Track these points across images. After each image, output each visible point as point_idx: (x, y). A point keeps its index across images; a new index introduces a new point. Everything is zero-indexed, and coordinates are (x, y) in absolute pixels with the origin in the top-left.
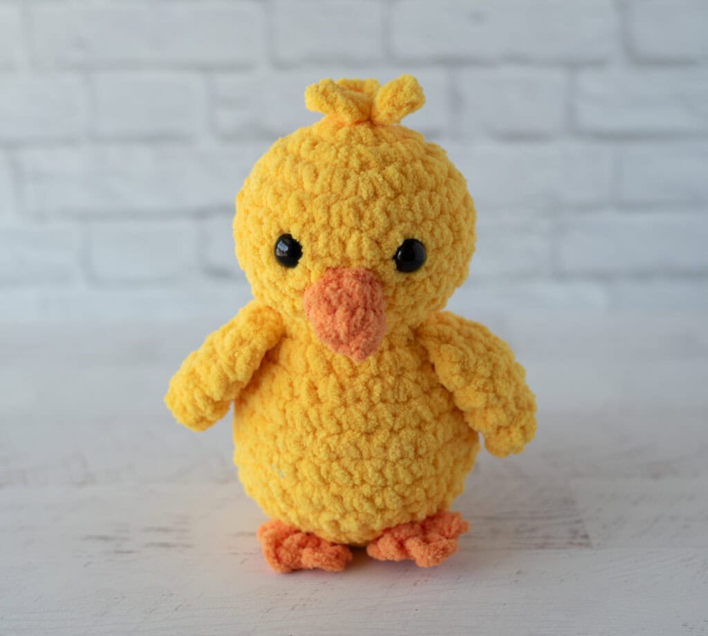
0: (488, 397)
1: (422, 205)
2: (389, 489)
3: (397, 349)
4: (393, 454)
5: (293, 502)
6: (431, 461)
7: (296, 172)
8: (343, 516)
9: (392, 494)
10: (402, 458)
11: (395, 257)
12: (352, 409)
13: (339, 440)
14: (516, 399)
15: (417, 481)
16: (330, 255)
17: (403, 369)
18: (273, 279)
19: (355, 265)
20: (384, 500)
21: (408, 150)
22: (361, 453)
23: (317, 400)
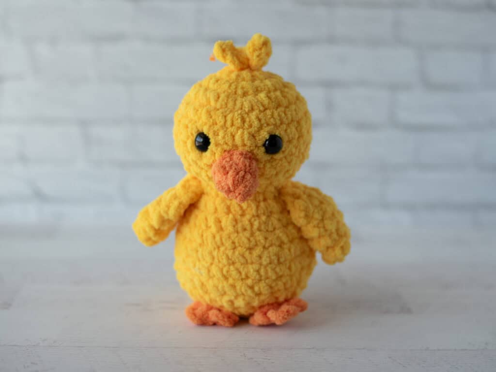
0: (320, 231)
1: (279, 115)
2: (263, 282)
4: (265, 260)
5: (207, 290)
6: (287, 266)
7: (206, 95)
8: (236, 297)
9: (264, 285)
10: (270, 263)
11: (264, 145)
12: (241, 235)
13: (234, 253)
14: (337, 230)
15: (279, 277)
16: (226, 143)
17: (271, 212)
18: (194, 159)
19: (240, 149)
20: (260, 288)
21: (272, 84)
22: (247, 260)
23: (221, 229)
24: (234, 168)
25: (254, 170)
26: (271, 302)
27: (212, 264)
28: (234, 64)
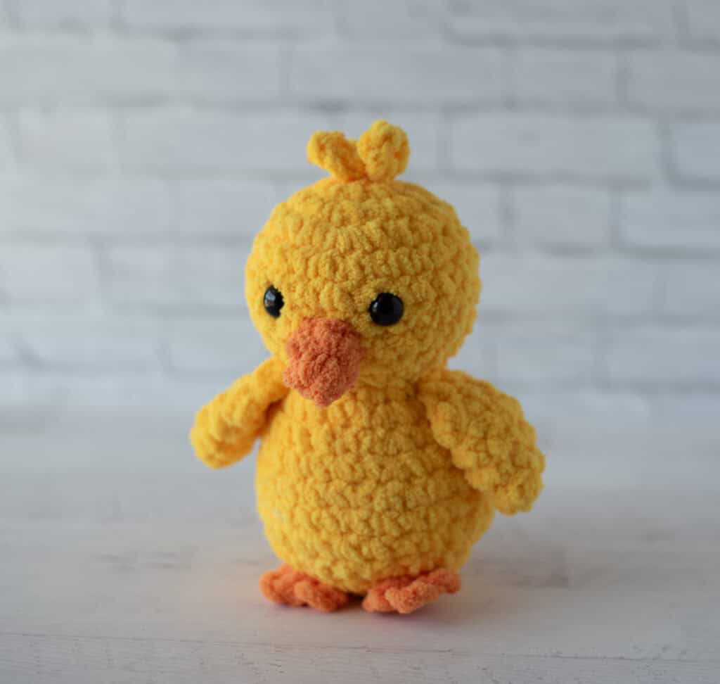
0: (478, 458)
1: (398, 260)
2: (376, 539)
3: (394, 404)
4: (378, 504)
6: (422, 515)
8: (335, 562)
9: (378, 544)
10: (389, 509)
11: (370, 310)
12: (340, 459)
13: (327, 488)
15: (405, 534)
16: (308, 306)
17: (396, 423)
19: (329, 315)
20: (370, 550)
21: (396, 207)
22: (348, 502)
23: (310, 448)
24: (310, 348)
25: (344, 352)
26: (395, 574)
27: (296, 505)
28: (336, 170)
